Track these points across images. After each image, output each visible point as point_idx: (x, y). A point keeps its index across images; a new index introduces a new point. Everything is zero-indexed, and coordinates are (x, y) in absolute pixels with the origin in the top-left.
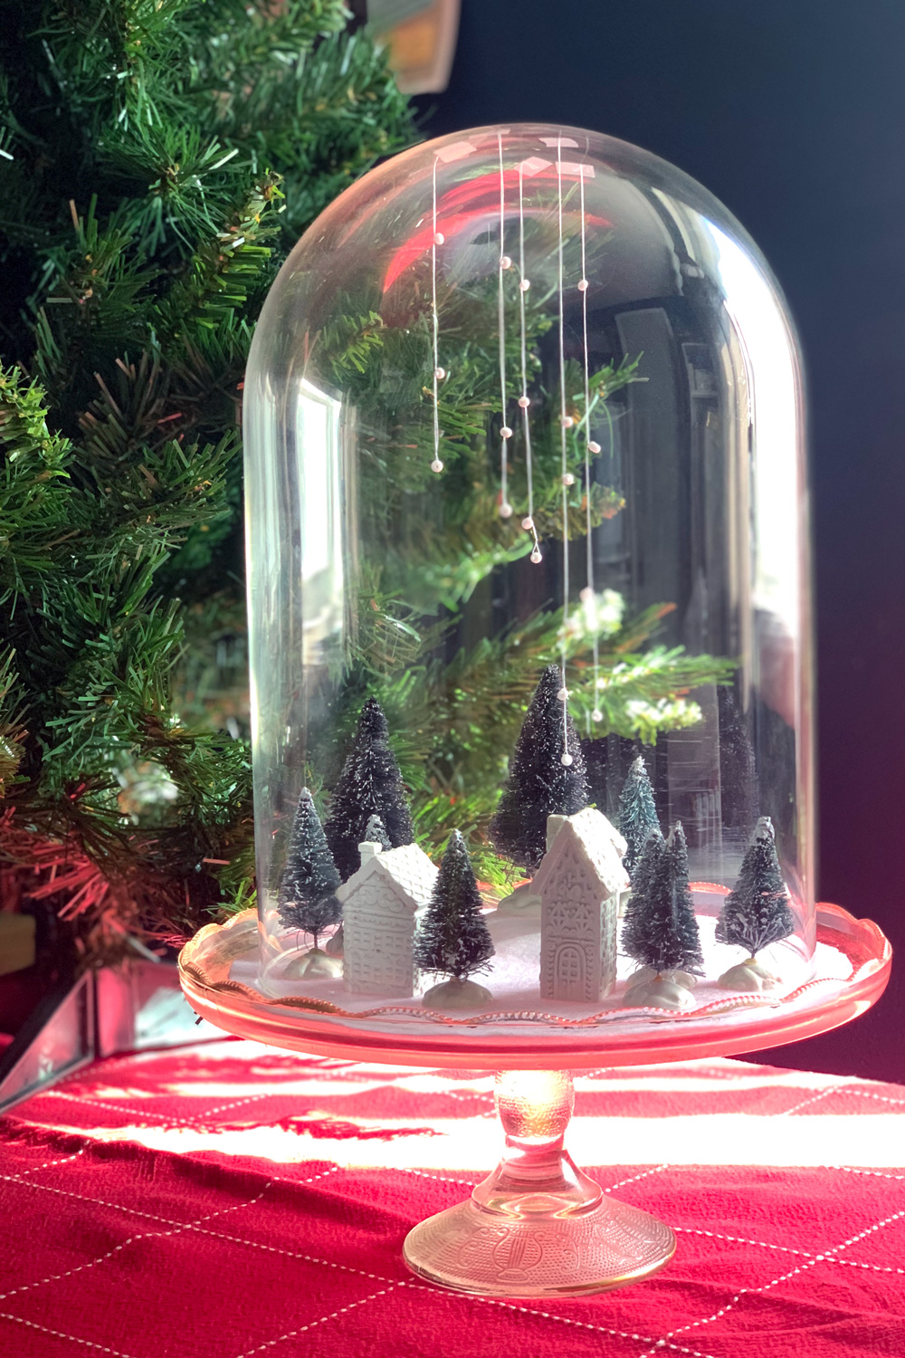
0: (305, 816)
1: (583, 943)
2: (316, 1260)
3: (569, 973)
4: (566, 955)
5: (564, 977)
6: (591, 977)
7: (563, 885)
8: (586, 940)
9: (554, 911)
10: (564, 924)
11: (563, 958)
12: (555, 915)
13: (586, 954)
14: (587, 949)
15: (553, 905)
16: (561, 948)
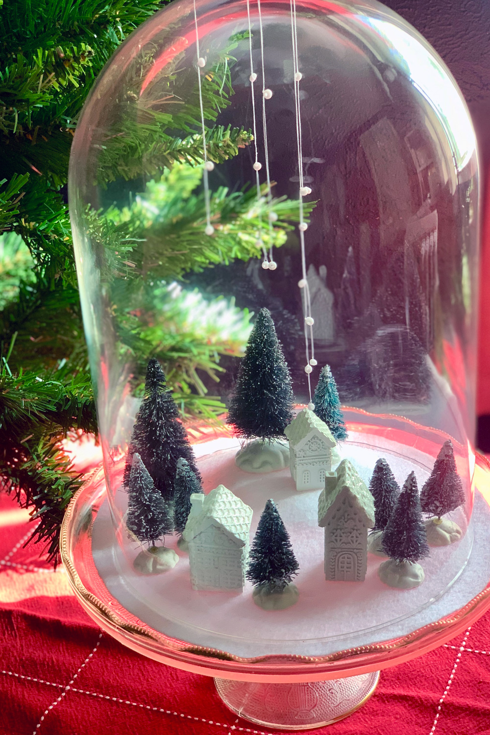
0: (140, 473)
1: (355, 551)
2: (168, 712)
3: (345, 567)
4: (344, 558)
5: (342, 569)
6: (361, 569)
7: (342, 520)
8: (357, 549)
9: (335, 535)
10: (342, 541)
11: (341, 559)
12: (336, 536)
13: (357, 557)
14: (358, 555)
15: (335, 531)
16: (339, 555)
